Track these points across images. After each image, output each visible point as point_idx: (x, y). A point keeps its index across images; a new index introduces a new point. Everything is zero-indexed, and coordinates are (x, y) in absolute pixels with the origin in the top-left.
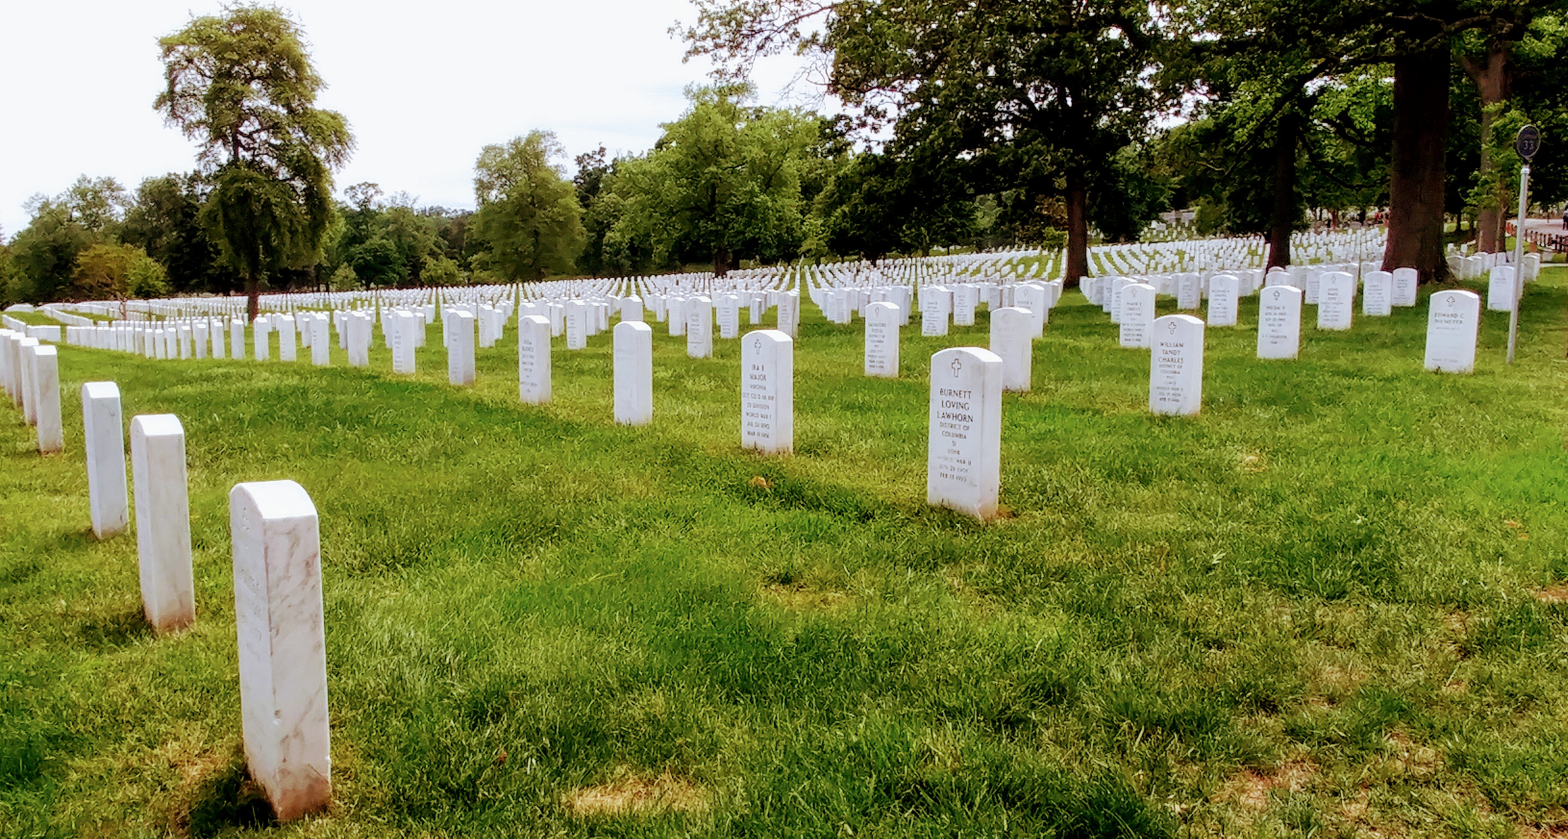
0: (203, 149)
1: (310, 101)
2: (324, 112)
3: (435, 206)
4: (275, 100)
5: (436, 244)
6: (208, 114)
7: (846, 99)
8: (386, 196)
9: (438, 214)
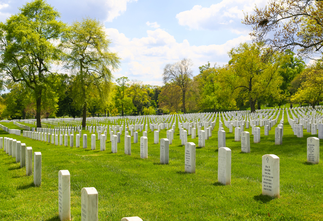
9: (149, 87)
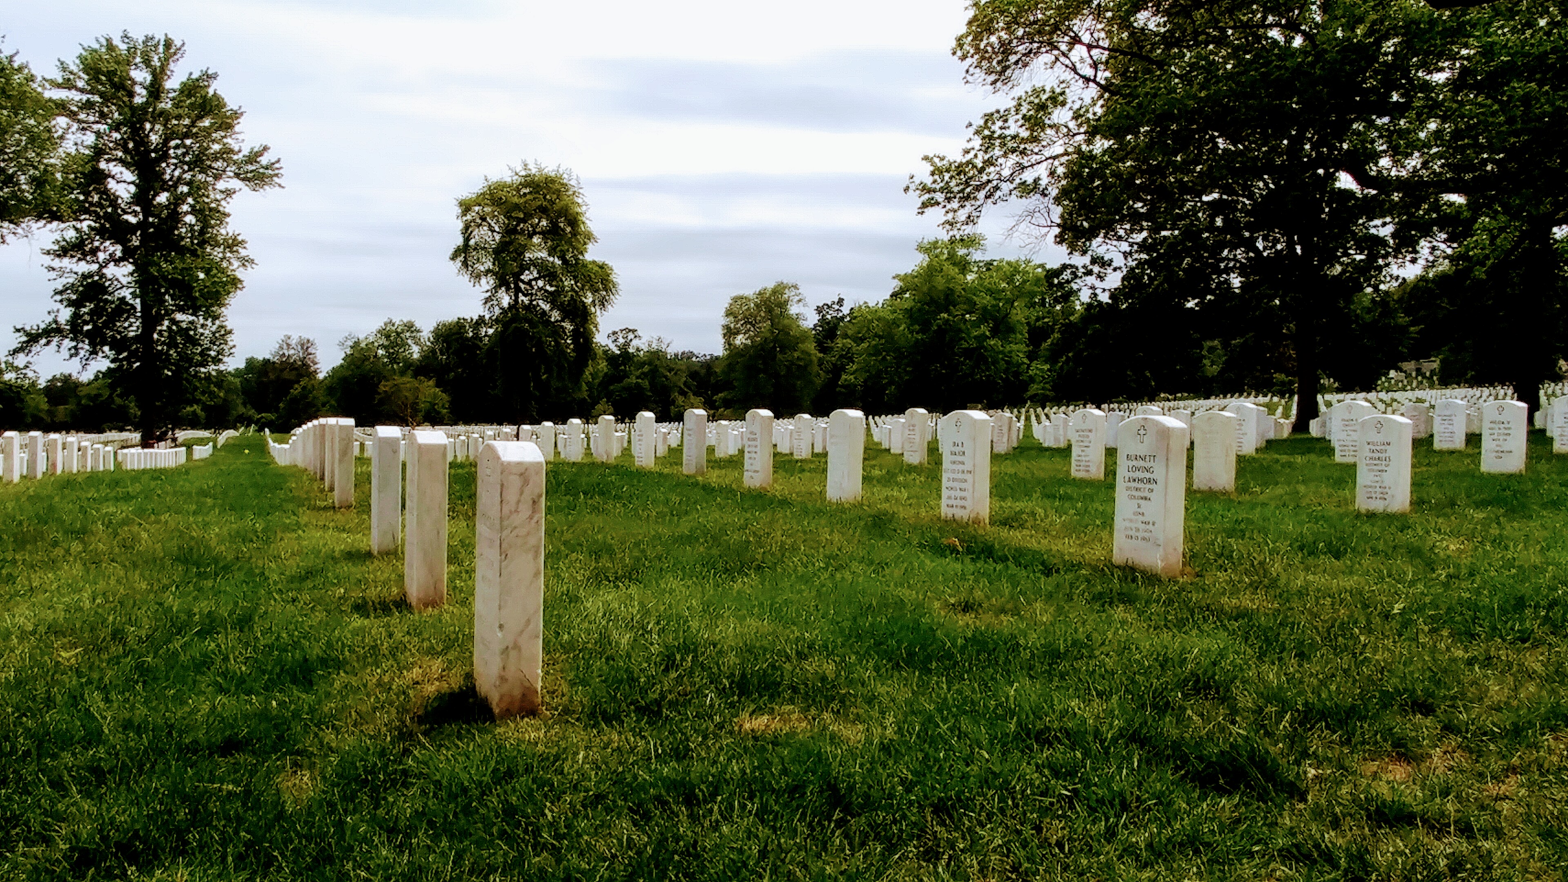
0: (489, 294)
1: (582, 253)
2: (594, 262)
3: (687, 350)
4: (552, 252)
5: (685, 383)
6: (494, 264)
7: (1073, 249)
8: (644, 340)
9: (689, 358)
